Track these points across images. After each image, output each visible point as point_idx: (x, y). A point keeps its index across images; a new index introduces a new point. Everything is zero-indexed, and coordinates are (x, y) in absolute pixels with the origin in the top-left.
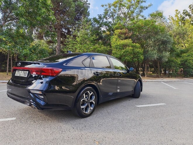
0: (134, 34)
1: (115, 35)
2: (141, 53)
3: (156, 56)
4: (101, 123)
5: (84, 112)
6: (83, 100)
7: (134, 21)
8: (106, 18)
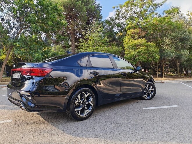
0: (148, 33)
1: (128, 35)
2: (156, 53)
3: (173, 55)
4: (96, 127)
5: (80, 115)
6: (78, 102)
7: (148, 20)
8: (119, 19)
